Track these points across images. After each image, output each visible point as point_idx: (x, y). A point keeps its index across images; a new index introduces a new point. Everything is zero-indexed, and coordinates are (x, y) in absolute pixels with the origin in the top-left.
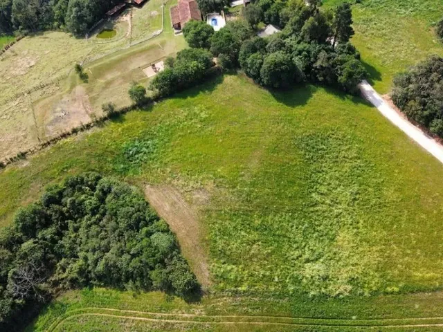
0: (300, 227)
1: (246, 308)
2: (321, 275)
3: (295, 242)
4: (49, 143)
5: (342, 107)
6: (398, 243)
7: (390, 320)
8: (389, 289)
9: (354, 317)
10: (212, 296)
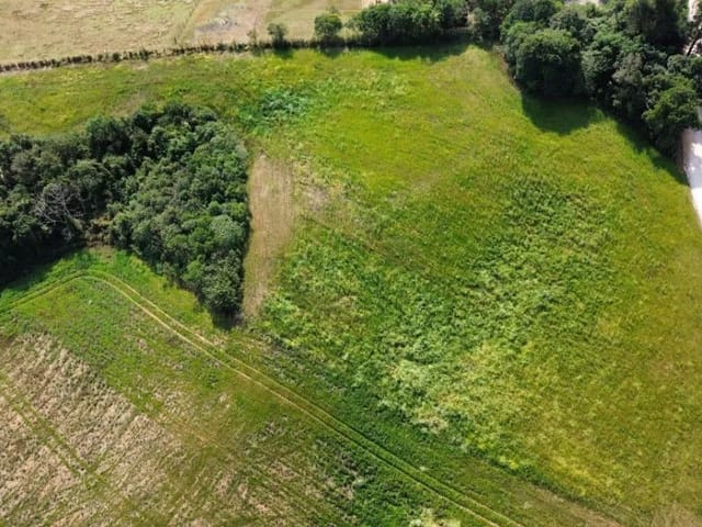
0: (430, 306)
1: (279, 370)
2: (414, 385)
3: (408, 323)
4: (183, 51)
5: (626, 163)
6: (566, 404)
7: (474, 502)
8: (502, 459)
9: (423, 468)
10: (247, 331)
